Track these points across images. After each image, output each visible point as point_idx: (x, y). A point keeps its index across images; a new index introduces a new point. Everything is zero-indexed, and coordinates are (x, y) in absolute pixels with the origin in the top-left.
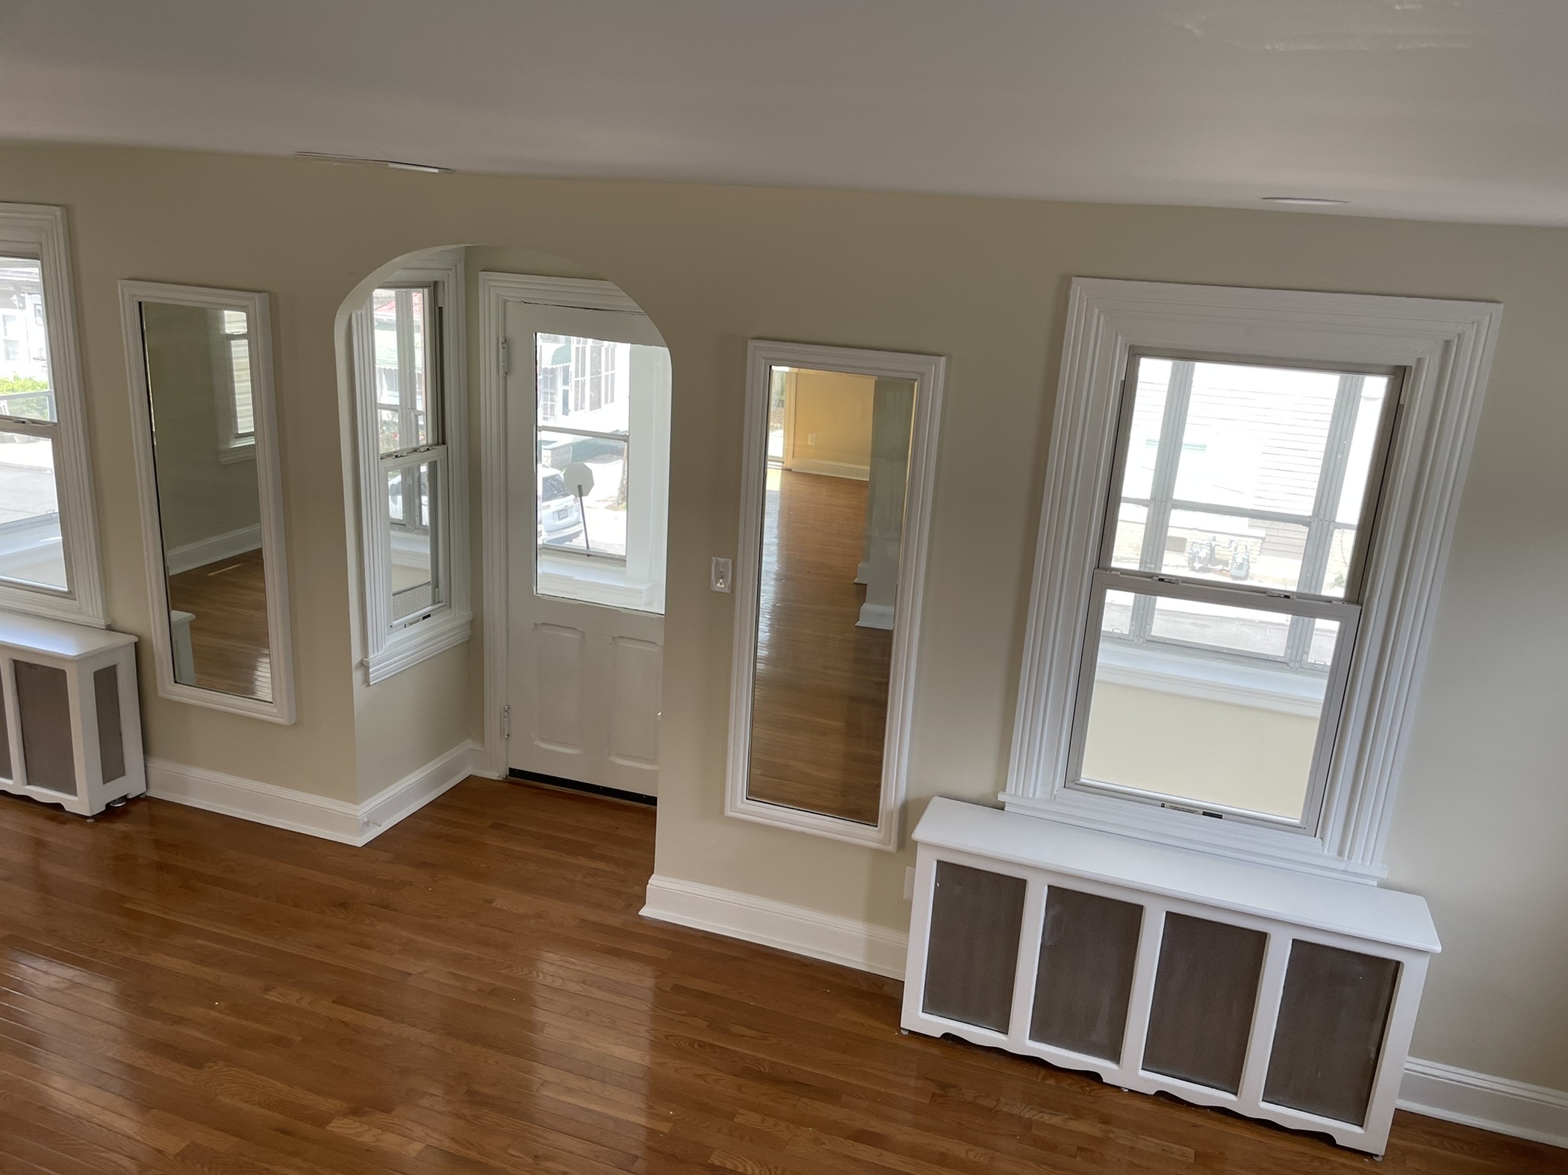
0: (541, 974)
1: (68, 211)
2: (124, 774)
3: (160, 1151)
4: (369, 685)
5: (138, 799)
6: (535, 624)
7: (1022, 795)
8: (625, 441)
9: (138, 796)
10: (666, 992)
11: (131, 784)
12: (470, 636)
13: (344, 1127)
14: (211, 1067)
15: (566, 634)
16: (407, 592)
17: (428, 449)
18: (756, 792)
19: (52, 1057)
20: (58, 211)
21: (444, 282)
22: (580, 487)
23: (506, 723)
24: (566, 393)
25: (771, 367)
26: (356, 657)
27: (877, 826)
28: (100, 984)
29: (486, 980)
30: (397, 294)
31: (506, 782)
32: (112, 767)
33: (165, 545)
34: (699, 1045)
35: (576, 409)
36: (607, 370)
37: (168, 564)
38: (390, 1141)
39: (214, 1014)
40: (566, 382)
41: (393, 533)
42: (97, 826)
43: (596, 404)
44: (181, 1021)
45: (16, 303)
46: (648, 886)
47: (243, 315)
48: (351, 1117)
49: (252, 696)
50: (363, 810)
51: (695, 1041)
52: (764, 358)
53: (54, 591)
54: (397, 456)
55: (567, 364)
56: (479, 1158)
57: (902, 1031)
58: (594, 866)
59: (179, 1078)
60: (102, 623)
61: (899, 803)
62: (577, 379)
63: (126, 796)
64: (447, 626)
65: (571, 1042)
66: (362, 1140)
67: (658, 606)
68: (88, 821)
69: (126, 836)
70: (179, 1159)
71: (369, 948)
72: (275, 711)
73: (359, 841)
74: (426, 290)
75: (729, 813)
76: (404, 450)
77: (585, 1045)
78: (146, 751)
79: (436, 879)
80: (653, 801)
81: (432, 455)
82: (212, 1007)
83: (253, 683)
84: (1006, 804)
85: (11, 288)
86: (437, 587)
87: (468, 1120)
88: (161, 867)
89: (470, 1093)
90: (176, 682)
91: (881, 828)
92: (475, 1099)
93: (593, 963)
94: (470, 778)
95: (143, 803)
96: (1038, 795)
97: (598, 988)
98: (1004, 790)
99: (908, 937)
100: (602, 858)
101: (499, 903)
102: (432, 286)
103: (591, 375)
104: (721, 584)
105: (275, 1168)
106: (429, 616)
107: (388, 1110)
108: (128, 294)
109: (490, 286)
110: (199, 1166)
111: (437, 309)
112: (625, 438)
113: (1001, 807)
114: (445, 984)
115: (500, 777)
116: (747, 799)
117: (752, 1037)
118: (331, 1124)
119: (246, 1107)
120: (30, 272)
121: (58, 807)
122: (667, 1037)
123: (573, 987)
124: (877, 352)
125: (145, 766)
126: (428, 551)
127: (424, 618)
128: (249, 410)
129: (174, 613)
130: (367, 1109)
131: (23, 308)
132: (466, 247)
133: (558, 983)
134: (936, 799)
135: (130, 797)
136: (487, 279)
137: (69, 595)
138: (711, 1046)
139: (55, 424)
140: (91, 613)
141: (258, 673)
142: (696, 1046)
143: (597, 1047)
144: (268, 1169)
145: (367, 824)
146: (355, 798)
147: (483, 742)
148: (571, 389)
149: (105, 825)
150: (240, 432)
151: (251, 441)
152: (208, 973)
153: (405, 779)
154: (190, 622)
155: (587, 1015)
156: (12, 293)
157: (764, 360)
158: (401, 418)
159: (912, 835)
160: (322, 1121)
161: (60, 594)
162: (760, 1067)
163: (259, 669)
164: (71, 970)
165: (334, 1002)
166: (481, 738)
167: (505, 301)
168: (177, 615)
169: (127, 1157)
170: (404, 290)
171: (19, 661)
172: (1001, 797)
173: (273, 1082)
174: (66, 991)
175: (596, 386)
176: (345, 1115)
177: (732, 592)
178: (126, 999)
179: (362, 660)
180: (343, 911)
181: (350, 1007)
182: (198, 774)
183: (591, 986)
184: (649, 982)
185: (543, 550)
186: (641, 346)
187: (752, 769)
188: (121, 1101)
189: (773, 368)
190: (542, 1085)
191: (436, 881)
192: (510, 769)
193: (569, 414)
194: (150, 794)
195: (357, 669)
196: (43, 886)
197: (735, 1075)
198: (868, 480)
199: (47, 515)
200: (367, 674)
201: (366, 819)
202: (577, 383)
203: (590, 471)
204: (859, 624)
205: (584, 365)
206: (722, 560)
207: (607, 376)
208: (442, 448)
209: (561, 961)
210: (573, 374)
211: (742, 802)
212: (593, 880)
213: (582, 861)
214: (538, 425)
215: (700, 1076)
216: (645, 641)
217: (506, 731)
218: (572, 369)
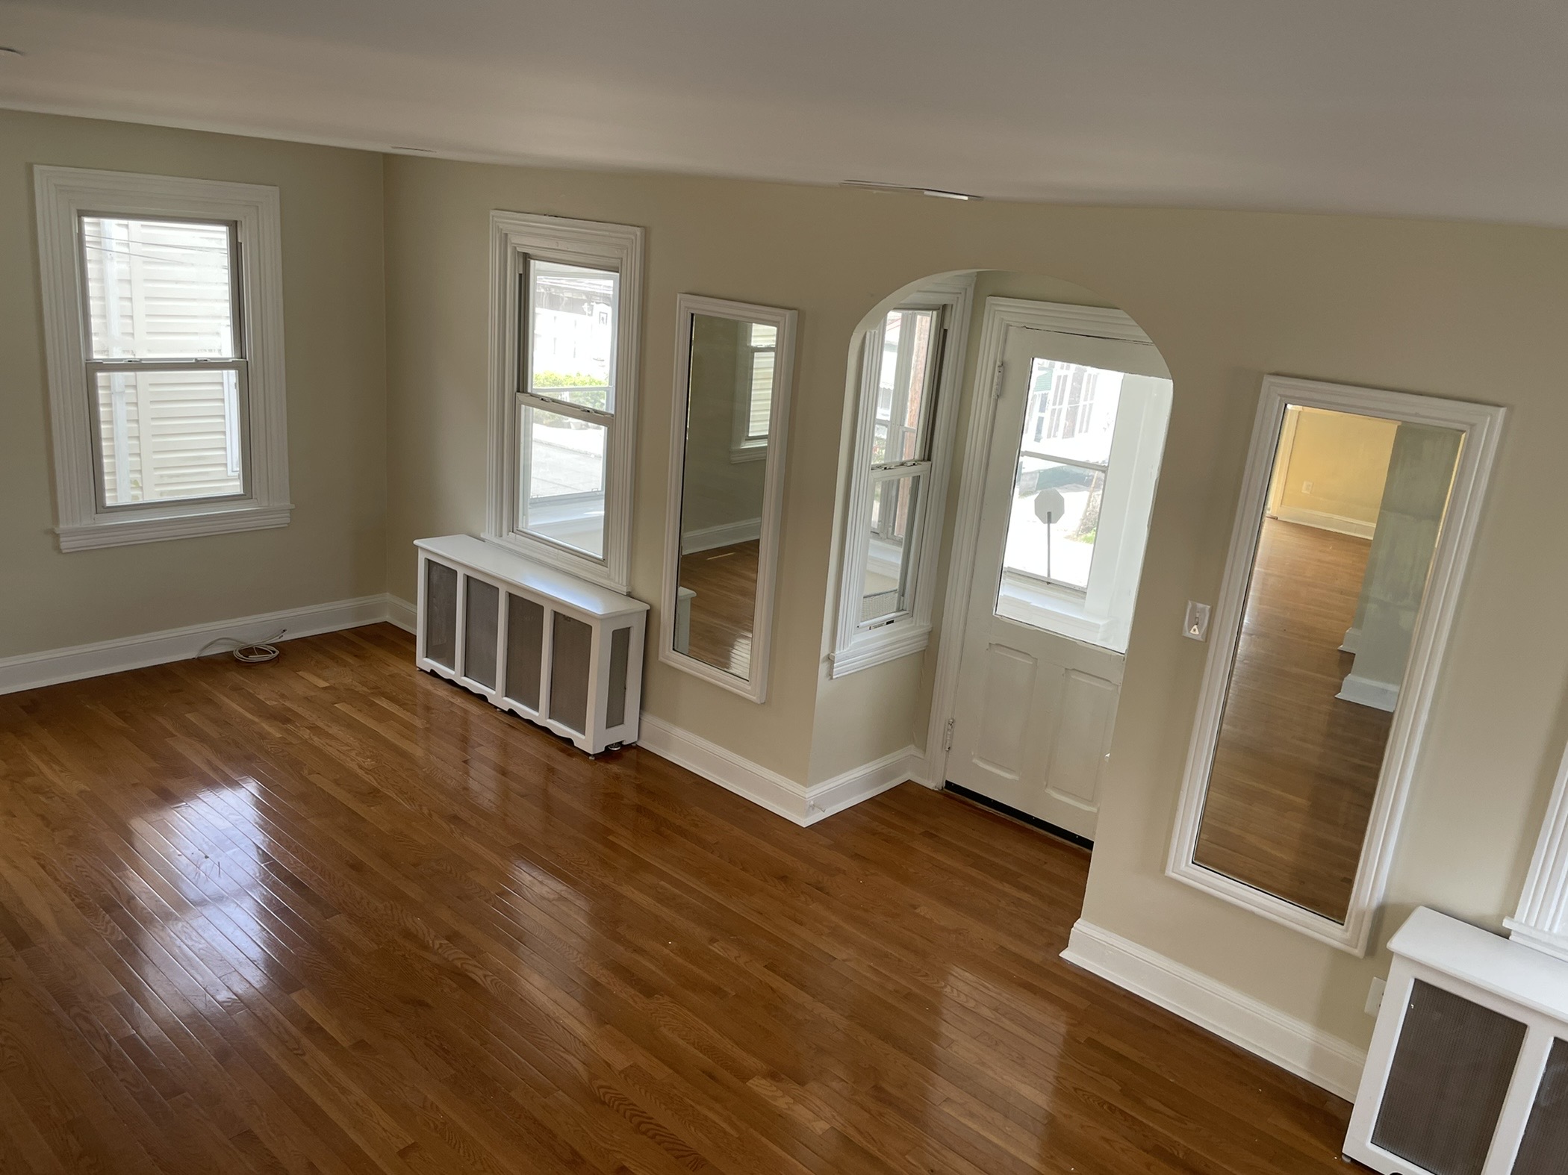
0: (955, 991)
1: (647, 232)
2: (622, 723)
3: (609, 1065)
4: (832, 678)
5: (630, 747)
6: (990, 644)
7: (1535, 926)
8: (1104, 472)
9: (630, 744)
10: (1080, 1043)
11: (627, 733)
12: (927, 646)
13: (760, 1086)
14: (658, 999)
15: (1019, 658)
16: (877, 597)
17: (914, 464)
18: (1201, 858)
19: (536, 958)
20: (638, 231)
21: (952, 305)
22: (1049, 514)
23: (948, 736)
24: (1041, 420)
25: (1286, 405)
26: (824, 651)
27: (1343, 925)
28: (581, 903)
29: (903, 982)
30: (903, 316)
31: (941, 793)
32: (615, 716)
33: (682, 528)
34: (1110, 1108)
35: (1049, 436)
36: (1085, 400)
37: (682, 544)
38: (801, 1114)
39: (666, 951)
40: (1042, 409)
41: (872, 541)
42: (596, 764)
43: (1069, 433)
44: (639, 950)
45: (586, 310)
46: (1073, 929)
47: (774, 329)
48: (769, 1080)
49: (726, 669)
50: (812, 793)
51: (1105, 1102)
52: (1281, 396)
53: (593, 557)
54: (885, 468)
55: (1046, 392)
56: (878, 1154)
57: (1343, 1157)
58: (1017, 896)
59: (631, 1002)
60: (624, 590)
61: (1374, 904)
62: (1054, 407)
63: (621, 742)
64: (907, 634)
65: (978, 1066)
66: (776, 1104)
67: (1120, 644)
68: (590, 758)
69: (617, 777)
70: (623, 1076)
71: (801, 924)
72: (749, 688)
73: (804, 822)
74: (935, 313)
75: (1170, 873)
76: (892, 463)
77: (990, 1073)
78: (642, 707)
79: (867, 873)
80: (1089, 844)
81: (917, 470)
82: (666, 945)
83: (729, 660)
84: (1512, 933)
85: (584, 297)
86: (903, 596)
87: (871, 1114)
88: (639, 809)
89: (877, 1088)
90: (674, 649)
91: (1347, 928)
92: (879, 1094)
93: (1008, 994)
94: (909, 783)
95: (635, 751)
96: (1555, 930)
97: (1011, 1020)
98: (1512, 915)
99: (1366, 1057)
100: (1026, 889)
101: (922, 911)
102: (941, 309)
103: (1069, 404)
104: (1195, 630)
105: (698, 1107)
106: (892, 622)
107: (802, 1083)
108: (685, 305)
109: (996, 310)
110: (637, 1087)
111: (942, 330)
112: (1104, 469)
113: (1505, 935)
114: (866, 977)
115: (936, 787)
116: (1193, 862)
117: (1168, 1116)
118: (751, 1081)
119: (681, 1042)
120: (606, 284)
121: (569, 741)
122: (1075, 1089)
123: (986, 1012)
124: (1411, 395)
125: (640, 719)
126: (899, 562)
127: (888, 623)
128: (766, 415)
129: (681, 589)
130: (783, 1076)
131: (591, 315)
132: (978, 272)
133: (971, 1004)
134: (1421, 908)
135: (624, 743)
136: (994, 304)
137: (603, 562)
138: (1122, 1112)
139: (612, 415)
140: (617, 580)
141: (734, 651)
142: (1105, 1107)
143: (1003, 1079)
144: (693, 1107)
145: (813, 807)
146: (806, 783)
147: (925, 751)
148: (1047, 415)
149: (602, 764)
150: (750, 435)
151: (763, 444)
152: (666, 913)
153: (850, 772)
154: (692, 598)
155: (996, 1044)
156: (583, 302)
157: (1279, 398)
158: (890, 434)
159: (1388, 944)
160: (744, 1076)
161: (596, 561)
162: (1174, 1150)
163: (736, 648)
164: (560, 884)
165: (765, 967)
166: (923, 747)
167: (1008, 326)
168: (684, 591)
169: (581, 1062)
170: (910, 312)
171: (558, 613)
172: (1507, 924)
173: (708, 1028)
174: (554, 902)
175: (1072, 414)
176: (764, 1077)
177: (1206, 641)
178: (596, 918)
179: (829, 655)
180: (784, 885)
181: (779, 975)
182: (679, 733)
183: (1003, 1015)
184: (1063, 1029)
185: (1008, 574)
186: (1140, 376)
187: (1202, 834)
188: (582, 1010)
189: (1289, 406)
190: (945, 1101)
191: (867, 875)
192: (947, 782)
193: (1041, 440)
194: (640, 744)
195: (823, 662)
196: (548, 806)
197: (1145, 1151)
198: (1372, 539)
199: (592, 492)
200: (831, 668)
201: (812, 803)
202: (1053, 411)
203: (1062, 499)
204: (1339, 696)
205: (1063, 391)
206: (1200, 605)
207: (1085, 406)
208: (927, 464)
209: (976, 982)
210: (1051, 402)
211: (1187, 864)
212: (1015, 909)
213: (1007, 888)
214: (1022, 450)
215: (1107, 1140)
216: (1101, 678)
217: (948, 744)
218: (1051, 397)
